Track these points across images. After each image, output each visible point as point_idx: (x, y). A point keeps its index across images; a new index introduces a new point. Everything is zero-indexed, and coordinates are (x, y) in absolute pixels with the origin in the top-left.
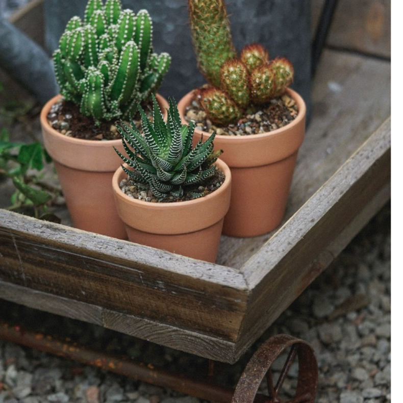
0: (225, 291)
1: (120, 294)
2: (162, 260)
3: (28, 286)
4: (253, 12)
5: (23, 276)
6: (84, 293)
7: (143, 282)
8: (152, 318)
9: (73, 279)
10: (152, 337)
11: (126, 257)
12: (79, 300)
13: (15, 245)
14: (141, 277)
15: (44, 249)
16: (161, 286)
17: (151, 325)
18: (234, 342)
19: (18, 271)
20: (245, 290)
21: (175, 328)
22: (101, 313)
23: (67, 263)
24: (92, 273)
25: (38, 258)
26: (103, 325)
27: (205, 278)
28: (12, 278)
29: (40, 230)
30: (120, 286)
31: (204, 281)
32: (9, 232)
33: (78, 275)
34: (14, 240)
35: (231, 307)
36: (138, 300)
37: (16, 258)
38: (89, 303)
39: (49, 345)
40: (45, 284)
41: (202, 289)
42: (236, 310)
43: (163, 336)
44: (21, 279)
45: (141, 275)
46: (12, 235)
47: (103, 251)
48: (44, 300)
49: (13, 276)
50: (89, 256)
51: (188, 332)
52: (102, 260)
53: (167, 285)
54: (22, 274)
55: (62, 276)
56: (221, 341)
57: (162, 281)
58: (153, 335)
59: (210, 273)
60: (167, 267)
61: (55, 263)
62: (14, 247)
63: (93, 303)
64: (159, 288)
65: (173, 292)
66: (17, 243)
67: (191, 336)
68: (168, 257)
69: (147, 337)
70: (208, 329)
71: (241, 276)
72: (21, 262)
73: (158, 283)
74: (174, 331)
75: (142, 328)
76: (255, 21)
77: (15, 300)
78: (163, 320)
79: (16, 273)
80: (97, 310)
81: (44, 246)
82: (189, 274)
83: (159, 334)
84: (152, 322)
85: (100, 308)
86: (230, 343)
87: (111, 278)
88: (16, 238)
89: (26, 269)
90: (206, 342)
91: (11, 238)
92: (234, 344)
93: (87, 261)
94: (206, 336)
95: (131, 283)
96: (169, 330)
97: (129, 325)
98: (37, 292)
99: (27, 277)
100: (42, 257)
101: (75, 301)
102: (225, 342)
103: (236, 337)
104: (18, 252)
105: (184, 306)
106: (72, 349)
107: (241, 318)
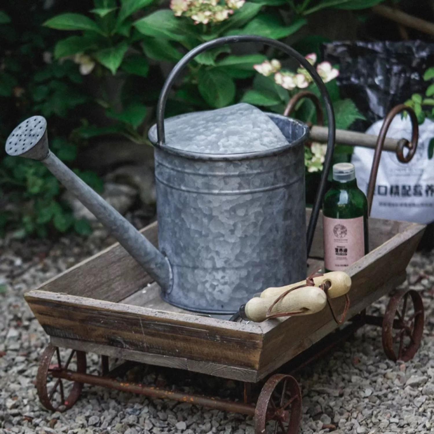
0: (251, 336)
1: (196, 347)
2: (219, 323)
3: (147, 352)
4: (282, 218)
5: (145, 345)
6: (177, 351)
7: (209, 338)
8: (214, 361)
9: (171, 342)
10: (213, 373)
11: (200, 323)
12: (175, 356)
13: (141, 324)
14: (208, 335)
15: (156, 324)
16: (218, 339)
17: (212, 366)
18: (256, 370)
19: (142, 342)
20: (261, 334)
21: (225, 366)
22: (186, 361)
23: (169, 332)
24: (181, 336)
25: (153, 331)
26: (187, 369)
27: (241, 330)
28: (139, 347)
29: (155, 314)
30: (196, 342)
31: (240, 331)
32: (138, 316)
33: (174, 339)
34: (141, 321)
35: (254, 346)
36: (206, 350)
37: (141, 333)
38: (180, 357)
39: (157, 392)
40: (157, 349)
41: (239, 337)
42: (257, 348)
43: (219, 371)
44: (143, 347)
45: (208, 333)
46: (140, 318)
47: (188, 321)
48: (155, 359)
49: (140, 346)
50: (180, 325)
51: (232, 367)
52: (187, 326)
53: (221, 337)
54: (144, 343)
55: (166, 341)
56: (249, 370)
57: (218, 335)
58: (213, 371)
59: (244, 327)
60: (221, 326)
61: (162, 333)
62: (140, 325)
63: (182, 357)
64: (217, 340)
65: (225, 342)
66: (142, 323)
67: (234, 369)
68: (222, 322)
69: (211, 373)
70: (243, 364)
71: (259, 328)
72: (144, 335)
73: (216, 337)
74: (225, 367)
75: (208, 368)
76: (283, 223)
77: (140, 361)
78: (219, 362)
79: (141, 343)
80: (184, 360)
81: (156, 322)
82: (232, 329)
83: (217, 370)
84: (213, 364)
85: (186, 359)
86: (254, 371)
87: (192, 338)
88: (142, 320)
89: (147, 340)
90: (241, 371)
91: (139, 320)
92: (256, 371)
93: (180, 328)
94: (242, 369)
95: (202, 340)
96: (222, 367)
97: (201, 368)
98: (152, 354)
99: (147, 345)
100: (155, 329)
101: (173, 357)
102: (252, 370)
103: (257, 366)
104: (142, 329)
105: (230, 350)
106: (170, 393)
107: (260, 353)
